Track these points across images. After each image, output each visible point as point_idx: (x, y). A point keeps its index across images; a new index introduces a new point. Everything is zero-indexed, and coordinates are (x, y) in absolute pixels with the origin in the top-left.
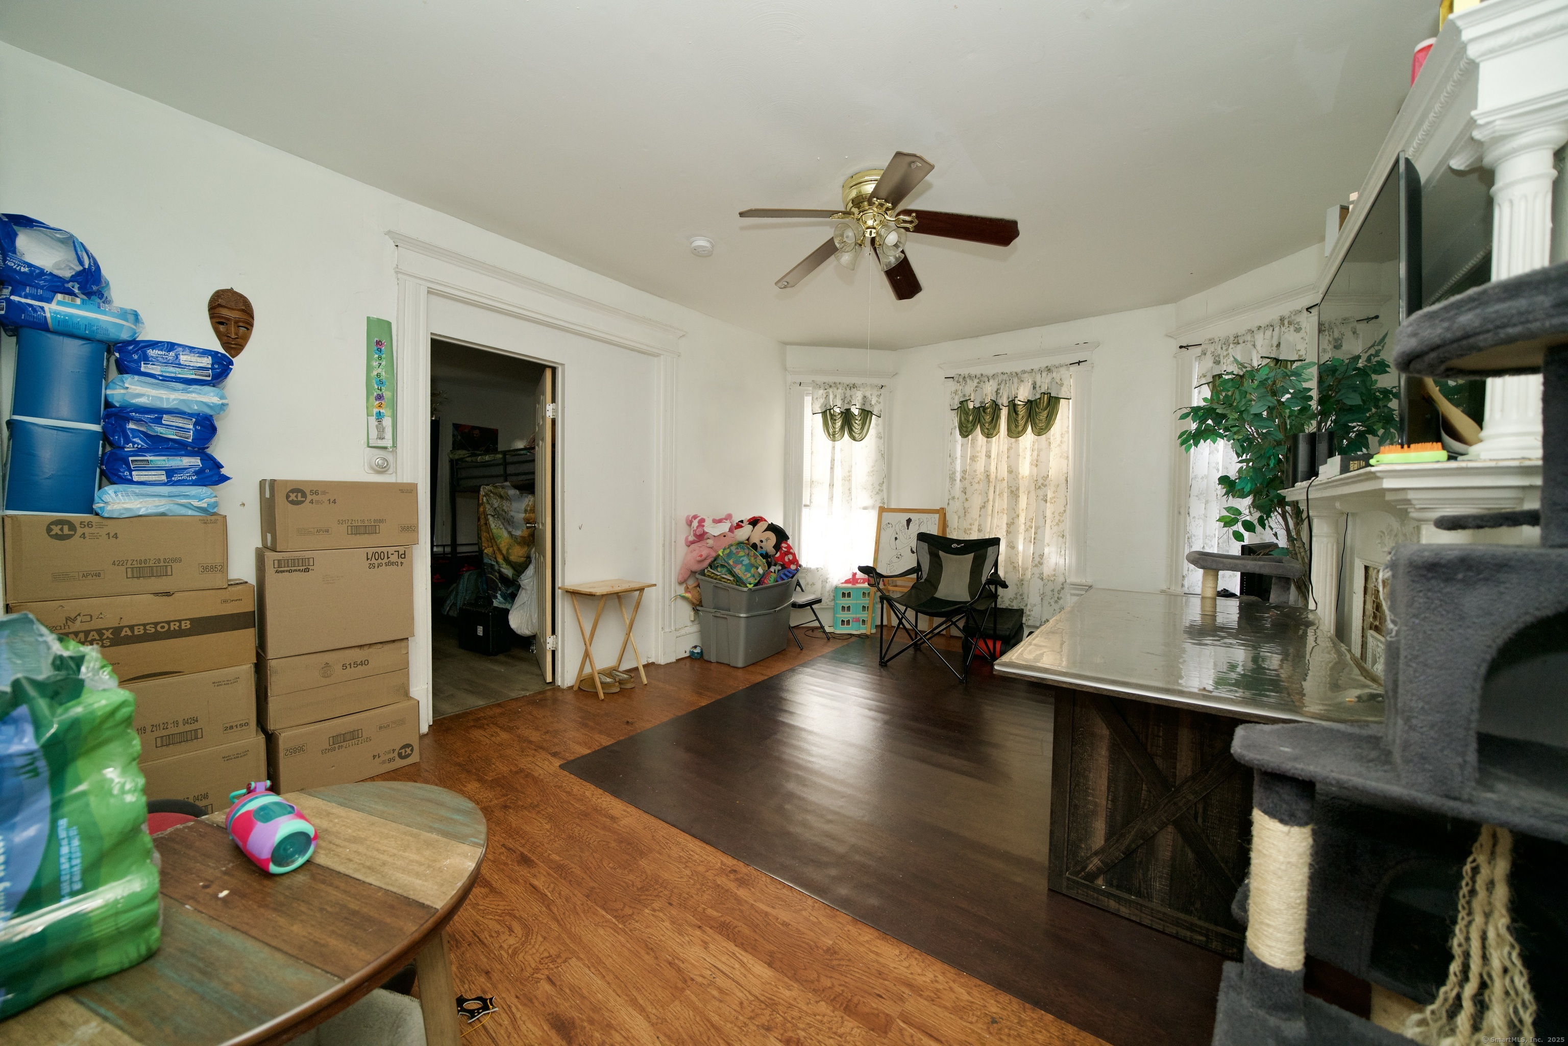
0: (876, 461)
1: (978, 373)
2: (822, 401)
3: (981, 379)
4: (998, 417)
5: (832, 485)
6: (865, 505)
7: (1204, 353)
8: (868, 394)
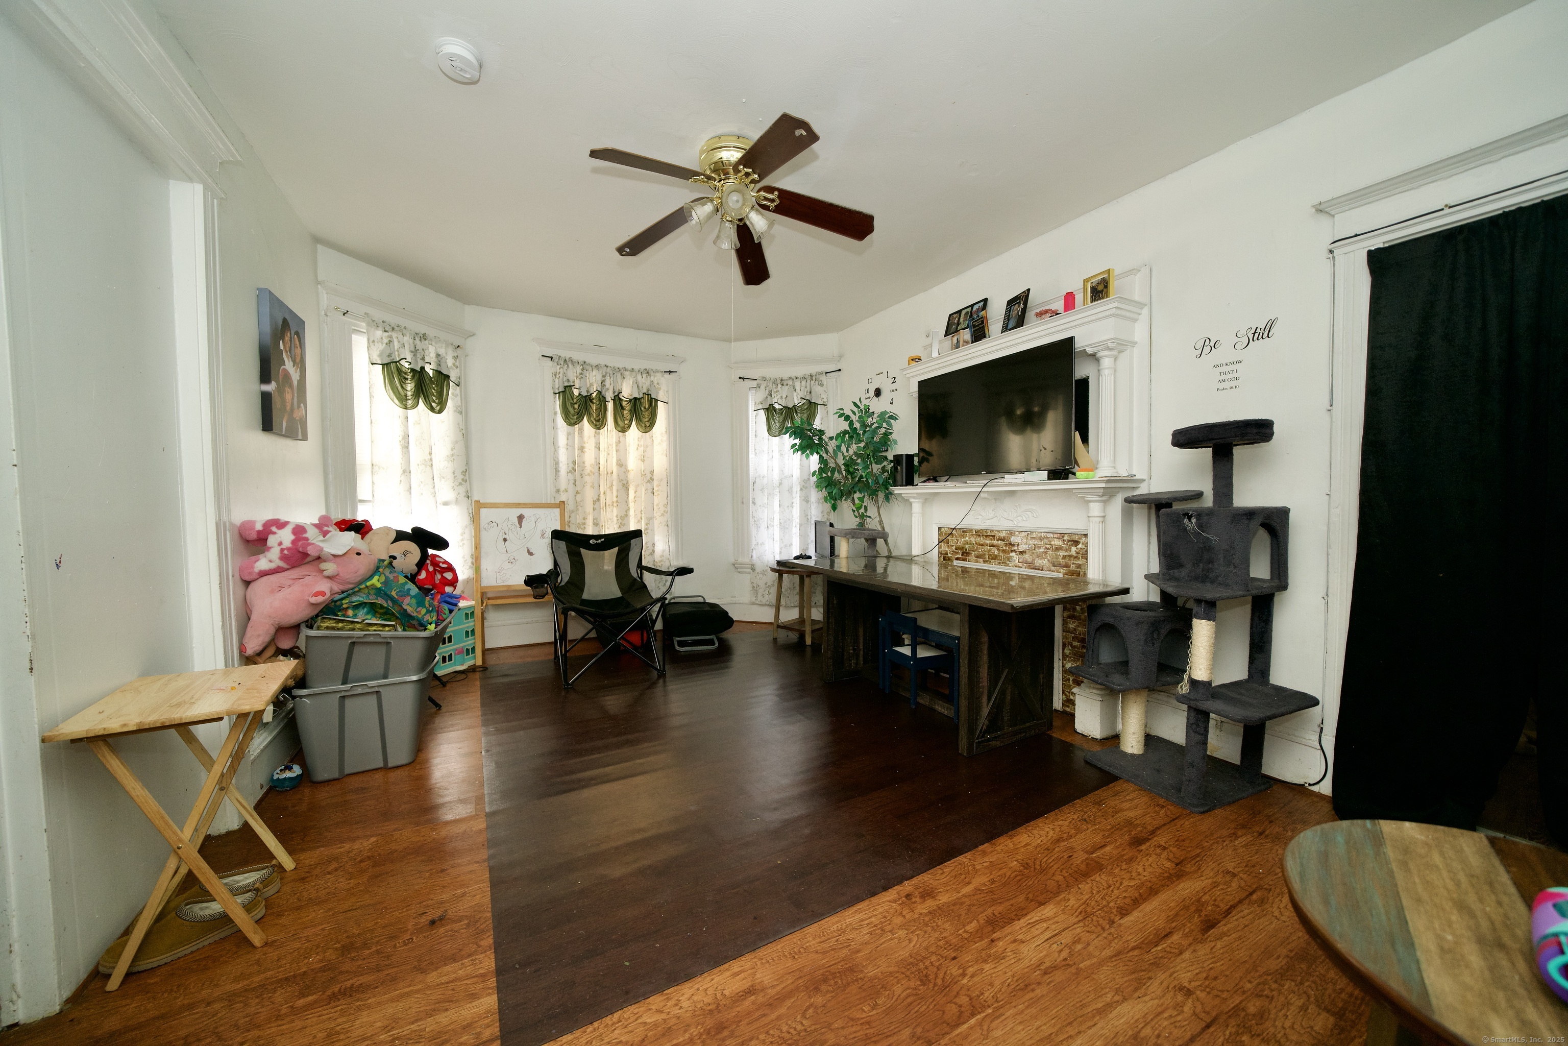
0: (456, 442)
1: (581, 359)
2: (381, 347)
3: (584, 366)
4: (606, 410)
5: (407, 472)
6: (445, 499)
7: (759, 386)
8: (442, 351)
